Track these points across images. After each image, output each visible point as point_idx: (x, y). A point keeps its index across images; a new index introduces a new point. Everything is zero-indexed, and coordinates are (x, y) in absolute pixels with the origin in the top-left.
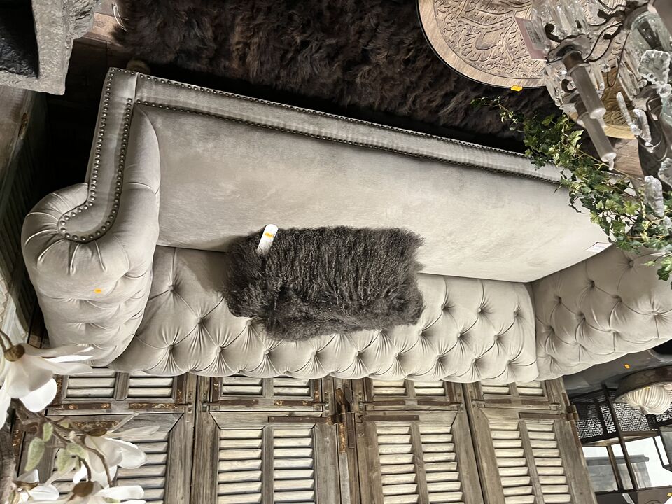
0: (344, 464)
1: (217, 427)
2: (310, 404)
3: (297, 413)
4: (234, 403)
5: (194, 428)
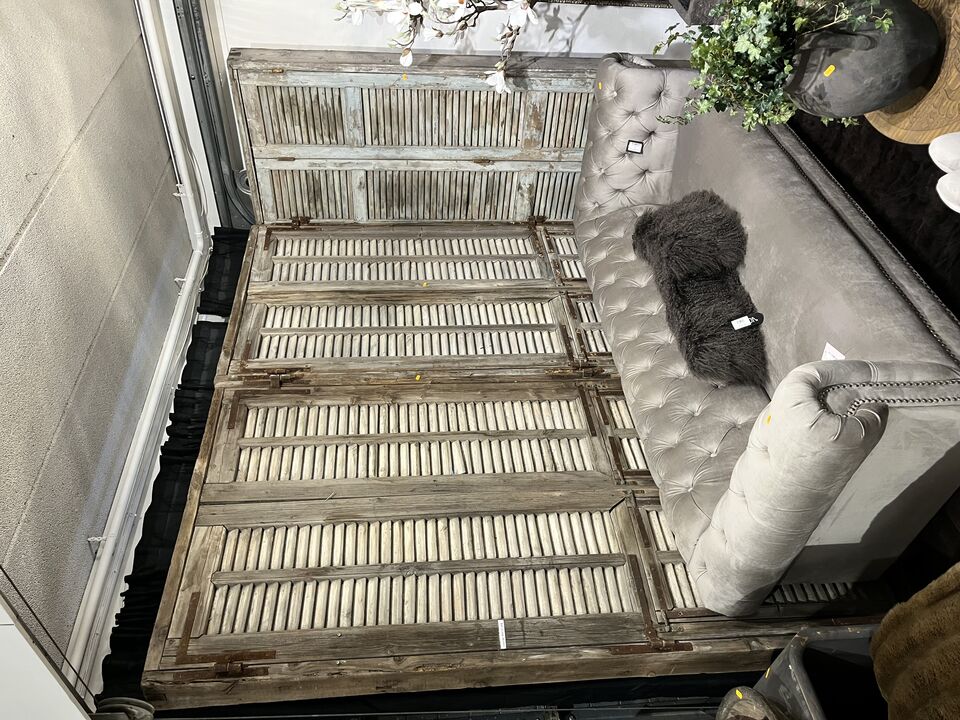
0: (535, 372)
1: (550, 300)
2: (583, 350)
3: (572, 343)
4: (571, 306)
5: (546, 289)
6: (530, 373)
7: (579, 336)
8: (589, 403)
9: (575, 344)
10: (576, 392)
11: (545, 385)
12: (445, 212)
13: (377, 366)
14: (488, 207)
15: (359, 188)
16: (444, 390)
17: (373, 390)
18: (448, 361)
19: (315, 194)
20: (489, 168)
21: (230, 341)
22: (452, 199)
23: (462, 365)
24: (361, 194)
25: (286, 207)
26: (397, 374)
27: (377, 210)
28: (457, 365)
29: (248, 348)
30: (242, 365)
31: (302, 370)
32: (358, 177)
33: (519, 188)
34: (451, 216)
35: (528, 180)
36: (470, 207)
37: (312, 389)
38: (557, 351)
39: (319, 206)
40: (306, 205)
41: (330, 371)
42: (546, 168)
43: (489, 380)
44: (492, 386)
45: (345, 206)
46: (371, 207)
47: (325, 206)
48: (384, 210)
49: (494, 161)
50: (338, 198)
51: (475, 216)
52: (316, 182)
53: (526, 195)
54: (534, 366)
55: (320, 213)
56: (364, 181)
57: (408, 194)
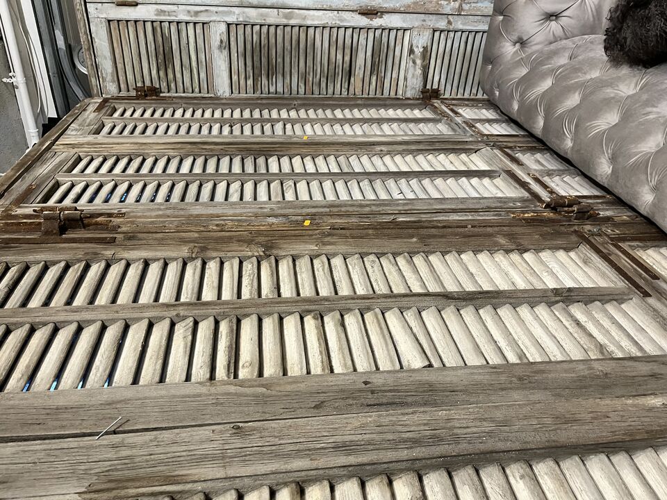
0: (495, 215)
1: (476, 151)
3: (531, 186)
4: (507, 155)
8: (606, 251)
9: (536, 188)
10: (575, 238)
11: (521, 230)
12: (323, 85)
13: (239, 211)
14: (374, 78)
15: (220, 47)
16: (353, 237)
17: (230, 238)
19: (165, 58)
20: (377, 22)
22: (332, 67)
24: (222, 57)
25: (130, 77)
26: (271, 220)
27: (242, 82)
28: (367, 209)
29: (28, 192)
31: (109, 215)
32: (217, 32)
33: (411, 51)
34: (330, 91)
35: (421, 41)
36: (352, 79)
37: (120, 236)
39: (171, 76)
40: (154, 72)
42: (442, 24)
43: (426, 225)
44: (433, 231)
45: (203, 75)
46: (235, 78)
47: (178, 75)
48: (250, 82)
49: (383, 13)
50: (194, 64)
51: (358, 91)
52: (166, 40)
53: (419, 62)
54: (489, 209)
55: (173, 85)
56: (225, 38)
57: (279, 60)
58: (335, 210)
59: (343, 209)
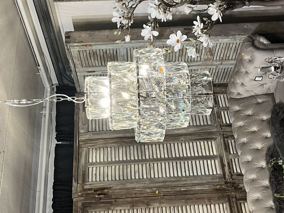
0: (209, 187)
1: (215, 139)
2: (230, 173)
4: (225, 144)
5: (213, 132)
6: (206, 188)
7: (228, 163)
8: (232, 205)
9: (226, 168)
10: (227, 199)
11: (213, 195)
13: (139, 185)
16: (169, 200)
17: (138, 201)
18: (170, 181)
21: (75, 172)
23: (176, 183)
26: (148, 190)
28: (173, 184)
29: (84, 175)
30: (83, 187)
31: (107, 188)
37: (113, 200)
38: (218, 173)
41: (119, 189)
42: (214, 67)
43: (188, 193)
44: (190, 196)
54: (208, 183)
58: (165, 184)
59: (167, 184)
